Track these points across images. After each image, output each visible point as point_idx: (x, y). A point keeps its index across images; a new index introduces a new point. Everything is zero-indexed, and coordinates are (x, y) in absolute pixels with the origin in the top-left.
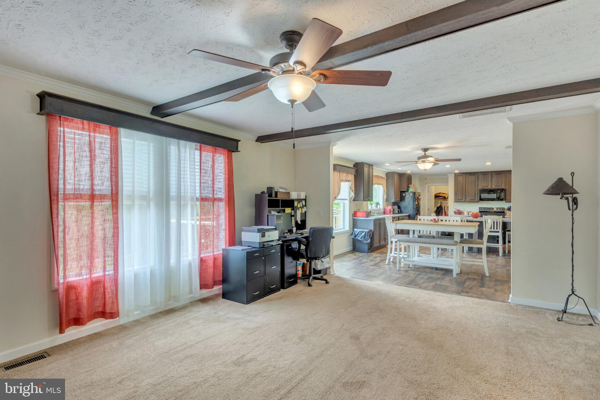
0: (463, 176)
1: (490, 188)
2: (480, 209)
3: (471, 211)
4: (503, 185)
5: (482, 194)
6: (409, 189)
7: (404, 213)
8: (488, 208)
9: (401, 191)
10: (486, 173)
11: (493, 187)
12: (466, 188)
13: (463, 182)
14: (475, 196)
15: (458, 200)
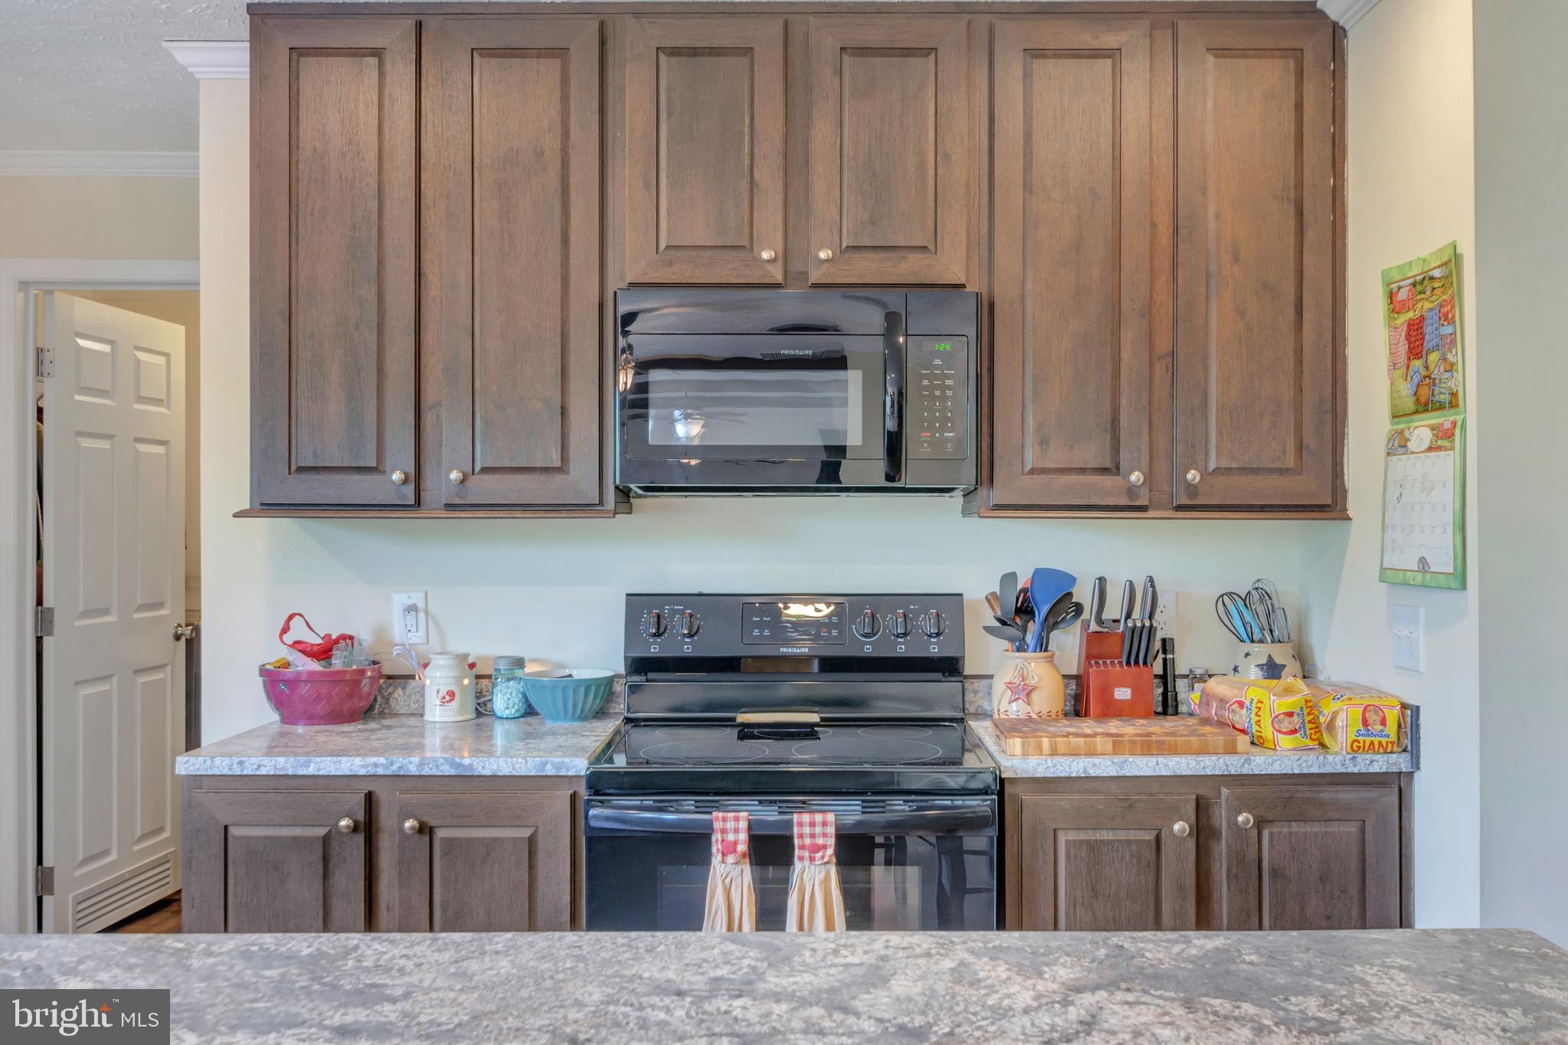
0: (379, 53)
1: (777, 275)
2: (648, 622)
4: (955, 227)
8: (751, 603)
11: (823, 255)
12: (429, 269)
13: (380, 159)
14: (564, 412)
15: (304, 476)
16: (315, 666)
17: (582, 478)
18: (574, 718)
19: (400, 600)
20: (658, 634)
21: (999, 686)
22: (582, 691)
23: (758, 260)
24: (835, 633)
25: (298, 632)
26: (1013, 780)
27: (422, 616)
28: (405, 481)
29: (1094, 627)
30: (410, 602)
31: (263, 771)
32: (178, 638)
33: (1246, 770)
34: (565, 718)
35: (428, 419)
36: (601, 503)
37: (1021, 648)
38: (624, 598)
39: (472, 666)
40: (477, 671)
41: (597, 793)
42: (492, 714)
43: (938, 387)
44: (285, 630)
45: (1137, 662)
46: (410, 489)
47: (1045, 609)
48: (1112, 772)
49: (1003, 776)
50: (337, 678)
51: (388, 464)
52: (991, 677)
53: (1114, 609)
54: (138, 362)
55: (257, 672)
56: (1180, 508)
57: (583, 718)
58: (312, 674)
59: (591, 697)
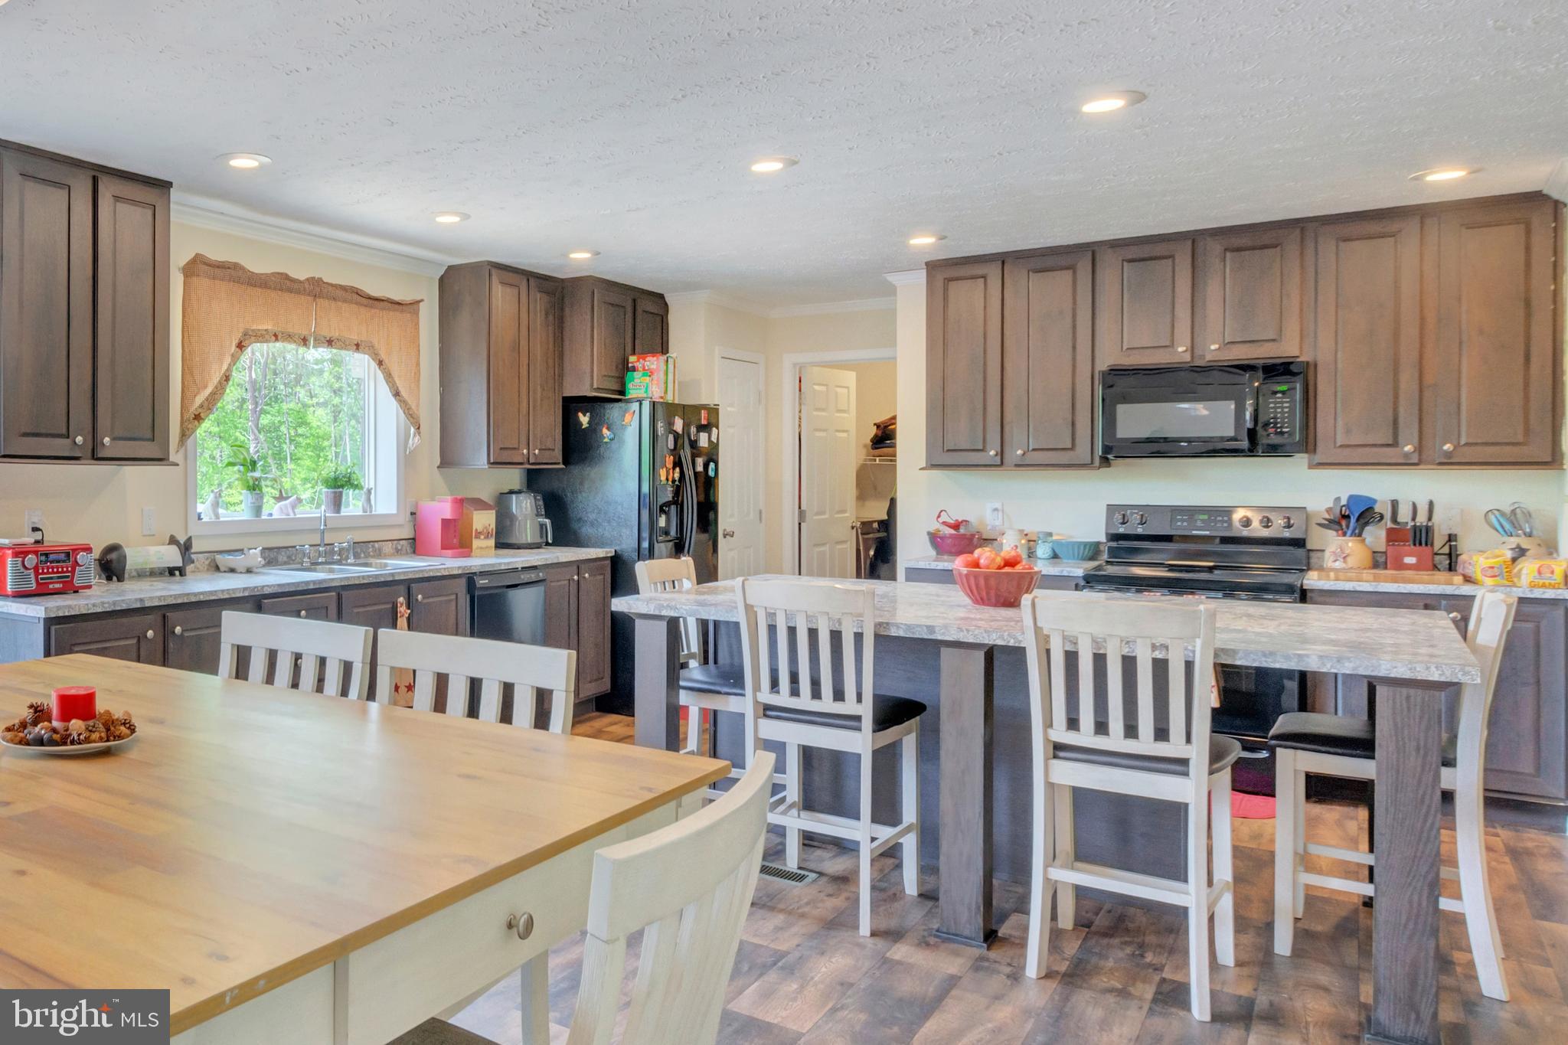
0: (984, 277)
1: (1187, 358)
2: (1118, 517)
3: (1050, 534)
4: (1292, 328)
5: (1122, 409)
6: (629, 386)
7: (593, 546)
8: (1176, 510)
9: (567, 394)
10: (1159, 249)
11: (1213, 347)
12: (1007, 365)
13: (985, 320)
14: (1073, 424)
15: (950, 453)
16: (953, 532)
17: (1083, 452)
18: (1078, 559)
19: (990, 506)
20: (1123, 523)
21: (1327, 554)
22: (1082, 548)
23: (1177, 351)
24: (1225, 525)
25: (944, 518)
26: (1312, 591)
27: (1000, 514)
28: (996, 455)
29: (1390, 525)
30: (995, 507)
31: (939, 568)
32: (853, 528)
33: (1456, 593)
34: (1074, 559)
35: (1007, 428)
36: (1092, 463)
37: (1344, 534)
38: (1105, 506)
39: (1026, 535)
40: (1028, 537)
41: (1088, 583)
42: (1036, 557)
43: (1279, 407)
44: (939, 516)
45: (1420, 544)
46: (999, 458)
47: (1357, 515)
48: (1371, 589)
49: (1304, 587)
50: (963, 537)
51: (988, 447)
52: (1323, 551)
53: (1404, 515)
54: (836, 393)
55: (926, 533)
56: (1441, 464)
57: (1084, 560)
58: (951, 535)
59: (1087, 550)
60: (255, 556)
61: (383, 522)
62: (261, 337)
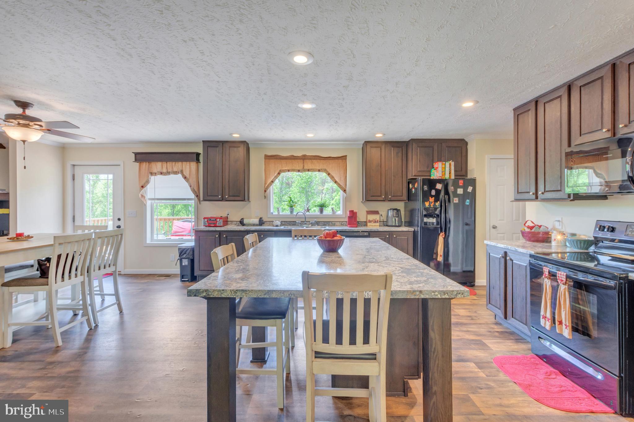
0: (529, 110)
9: (409, 178)
11: (621, 126)
14: (561, 177)
15: (520, 194)
23: (603, 132)
27: (561, 223)
28: (533, 194)
35: (538, 181)
44: (526, 223)
51: (531, 191)
60: (279, 223)
61: (339, 217)
62: (284, 171)
